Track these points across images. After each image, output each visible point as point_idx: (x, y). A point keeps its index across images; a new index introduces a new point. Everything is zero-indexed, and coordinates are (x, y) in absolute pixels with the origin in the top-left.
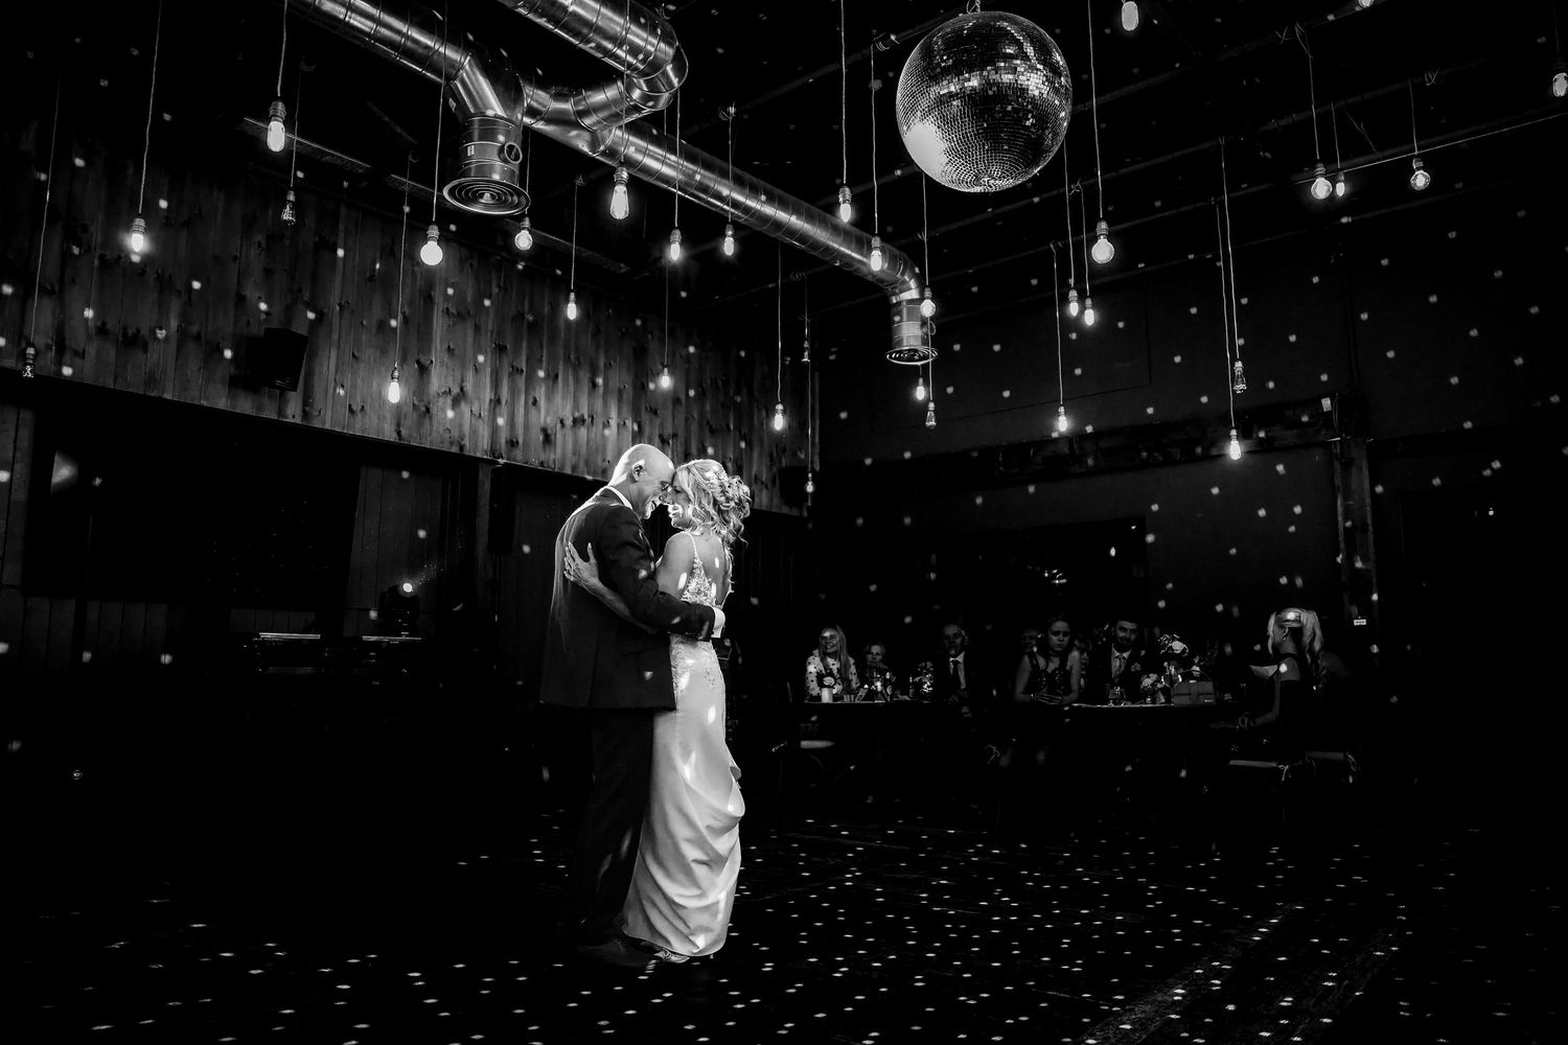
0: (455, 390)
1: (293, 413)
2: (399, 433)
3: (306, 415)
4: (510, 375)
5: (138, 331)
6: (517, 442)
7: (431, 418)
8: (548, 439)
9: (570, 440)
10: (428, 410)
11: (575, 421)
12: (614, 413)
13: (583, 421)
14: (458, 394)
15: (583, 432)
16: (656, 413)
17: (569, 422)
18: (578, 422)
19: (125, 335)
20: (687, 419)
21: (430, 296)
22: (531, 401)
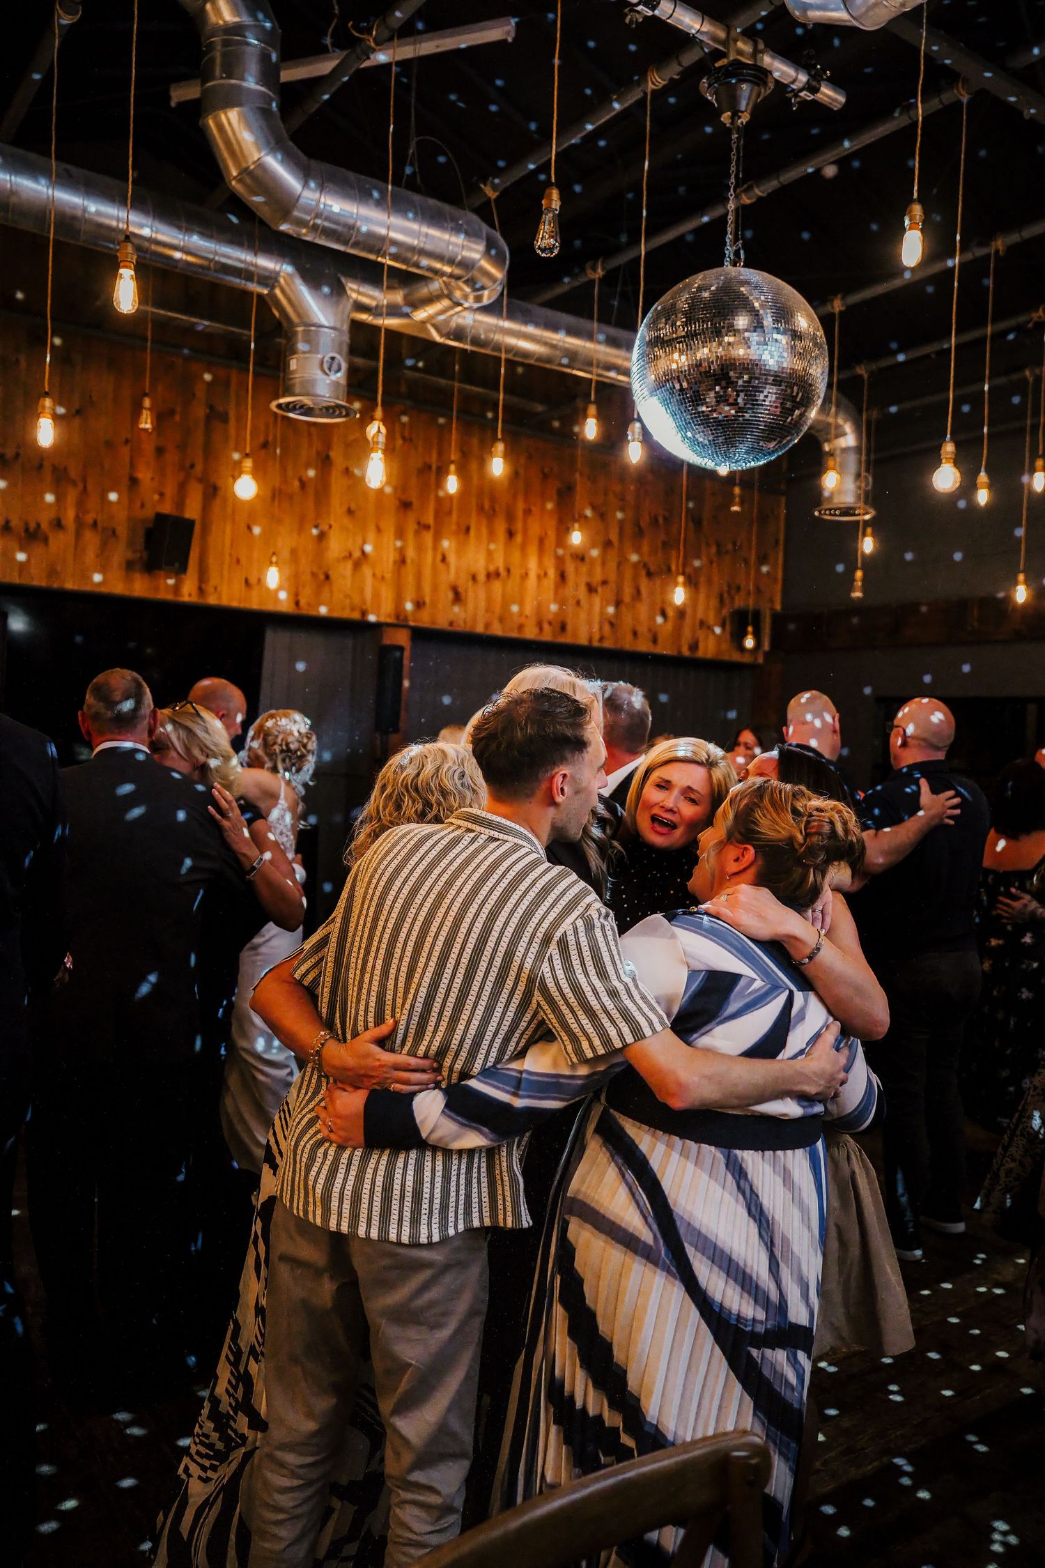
0: (357, 554)
1: (188, 593)
2: (297, 603)
3: (201, 591)
4: (417, 533)
5: (38, 525)
6: (424, 603)
7: (331, 584)
8: (458, 597)
9: (482, 595)
10: (327, 577)
11: (488, 576)
12: (533, 564)
13: (498, 575)
14: (359, 559)
15: (497, 586)
16: (582, 559)
17: (482, 577)
18: (492, 576)
19: (27, 530)
20: (619, 565)
21: (328, 457)
22: (439, 558)
